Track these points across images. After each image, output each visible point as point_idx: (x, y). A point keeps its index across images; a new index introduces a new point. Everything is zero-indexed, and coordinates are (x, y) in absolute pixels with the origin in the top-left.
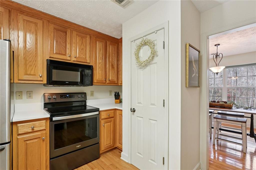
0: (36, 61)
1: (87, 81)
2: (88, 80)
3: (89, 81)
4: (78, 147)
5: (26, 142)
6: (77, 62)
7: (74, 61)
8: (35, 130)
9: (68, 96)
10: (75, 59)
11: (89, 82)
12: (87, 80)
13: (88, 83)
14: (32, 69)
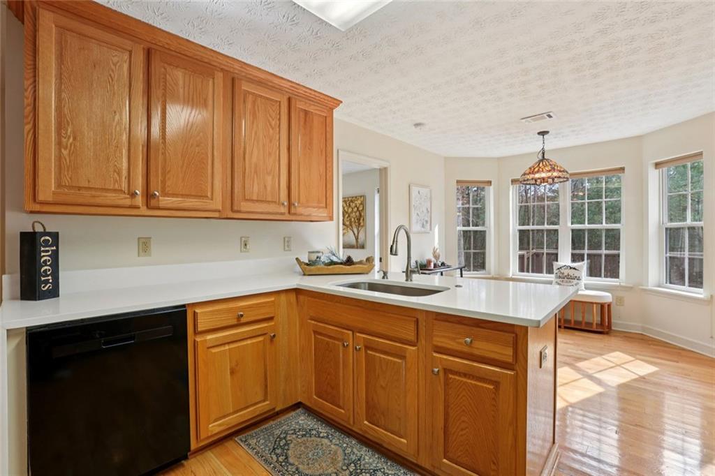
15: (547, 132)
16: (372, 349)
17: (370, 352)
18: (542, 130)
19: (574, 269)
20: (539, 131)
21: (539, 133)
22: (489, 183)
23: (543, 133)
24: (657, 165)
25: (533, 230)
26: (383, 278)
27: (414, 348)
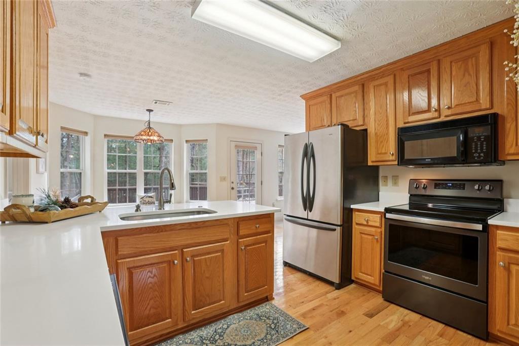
0: (387, 134)
1: (476, 152)
2: (479, 151)
3: (482, 152)
4: (424, 278)
5: (362, 235)
6: (456, 116)
7: (446, 116)
8: (369, 224)
9: (451, 185)
10: (449, 112)
11: (482, 155)
12: (476, 150)
13: (479, 157)
14: (383, 146)
15: (152, 111)
16: (197, 256)
17: (197, 259)
18: (150, 109)
19: (151, 197)
20: (148, 109)
21: (147, 110)
22: (86, 133)
23: (150, 111)
24: (187, 141)
25: (119, 173)
26: (137, 210)
27: (228, 242)
